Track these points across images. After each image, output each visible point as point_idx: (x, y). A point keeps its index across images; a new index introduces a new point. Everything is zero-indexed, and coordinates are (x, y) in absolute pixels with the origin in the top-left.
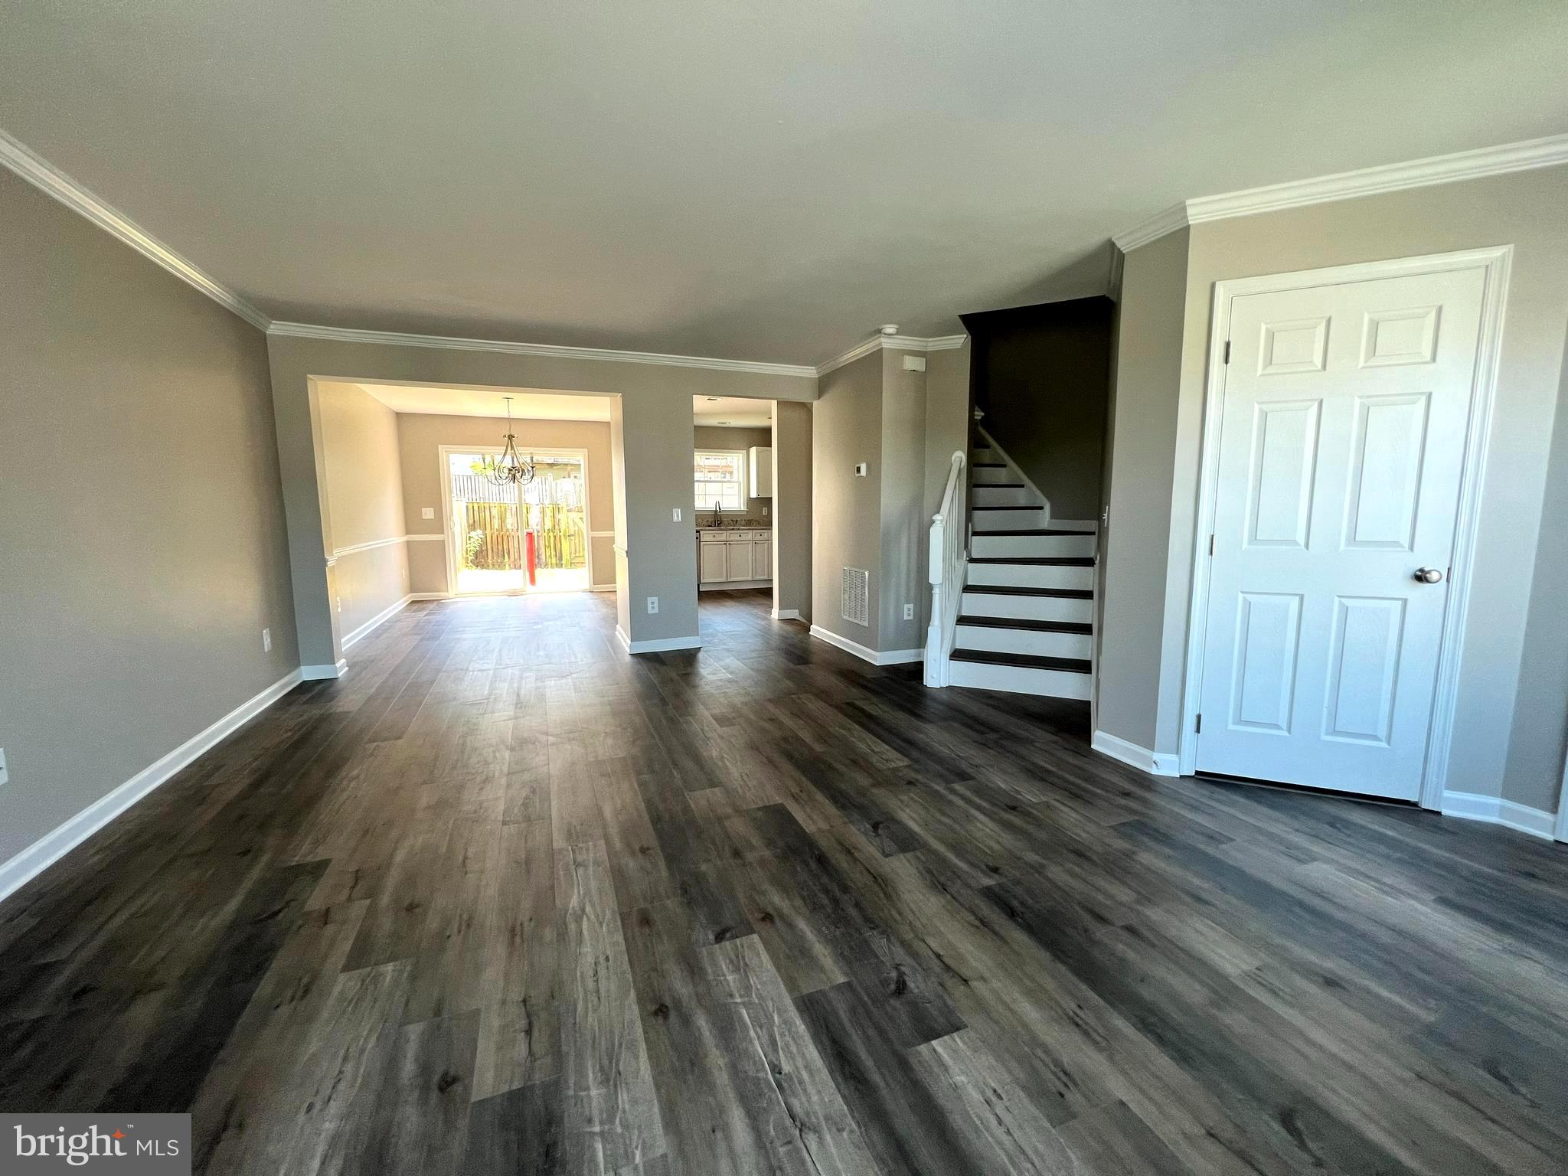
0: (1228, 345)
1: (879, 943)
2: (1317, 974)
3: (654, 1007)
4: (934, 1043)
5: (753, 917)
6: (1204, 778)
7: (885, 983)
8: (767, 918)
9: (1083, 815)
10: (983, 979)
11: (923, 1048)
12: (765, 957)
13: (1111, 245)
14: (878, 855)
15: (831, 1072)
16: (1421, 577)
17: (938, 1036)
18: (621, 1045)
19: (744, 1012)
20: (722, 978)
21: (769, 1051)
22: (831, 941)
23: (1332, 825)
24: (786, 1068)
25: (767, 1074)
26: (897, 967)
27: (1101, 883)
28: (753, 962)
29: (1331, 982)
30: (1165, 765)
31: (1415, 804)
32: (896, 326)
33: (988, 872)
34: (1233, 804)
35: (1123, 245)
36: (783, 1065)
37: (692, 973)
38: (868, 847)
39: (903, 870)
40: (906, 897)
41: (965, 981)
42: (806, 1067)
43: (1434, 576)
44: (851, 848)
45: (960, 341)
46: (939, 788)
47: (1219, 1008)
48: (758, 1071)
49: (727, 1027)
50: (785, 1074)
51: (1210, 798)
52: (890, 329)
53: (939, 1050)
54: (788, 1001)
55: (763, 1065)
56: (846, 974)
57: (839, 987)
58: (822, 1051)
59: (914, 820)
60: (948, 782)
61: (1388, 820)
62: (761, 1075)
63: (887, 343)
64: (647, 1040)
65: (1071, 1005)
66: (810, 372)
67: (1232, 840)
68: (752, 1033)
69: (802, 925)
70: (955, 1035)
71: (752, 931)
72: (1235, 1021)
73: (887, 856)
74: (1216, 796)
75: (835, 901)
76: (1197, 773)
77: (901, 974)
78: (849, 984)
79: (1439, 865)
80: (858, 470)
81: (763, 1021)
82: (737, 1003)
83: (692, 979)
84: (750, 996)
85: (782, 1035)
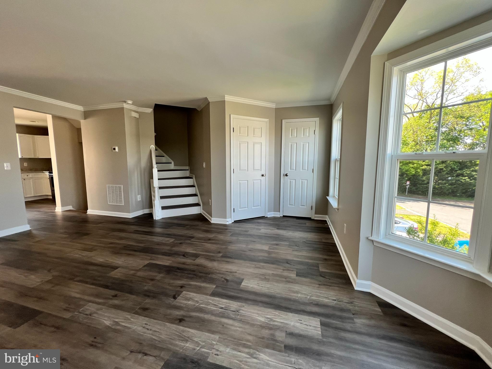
0: (233, 128)
1: (214, 276)
2: (275, 244)
3: (178, 321)
4: (242, 284)
5: (179, 289)
6: (236, 222)
7: (223, 281)
8: (182, 287)
9: (223, 236)
10: (238, 270)
11: (241, 286)
12: (191, 294)
13: (206, 99)
14: (192, 261)
15: (232, 301)
16: (263, 175)
17: (242, 283)
18: (180, 333)
19: (202, 305)
20: (188, 304)
21: (216, 306)
22: (204, 282)
23: (258, 223)
24: (223, 306)
25: (221, 310)
26: (222, 278)
27: (238, 246)
28: (191, 296)
29: (277, 245)
30: (229, 221)
31: (264, 217)
32: (132, 101)
33: (218, 253)
34: (243, 225)
35: (210, 100)
36: (222, 307)
37: (179, 309)
38: (188, 261)
39: (201, 261)
40: (208, 265)
41: (236, 272)
42: (227, 303)
43: (264, 175)
44: (184, 263)
45: (150, 110)
46: (189, 242)
47: (270, 255)
48: (219, 311)
49: (201, 310)
50: (224, 307)
51: (239, 225)
52: (130, 102)
53: (244, 284)
54: (209, 297)
55: (218, 309)
56: (214, 285)
57: (216, 288)
58: (226, 299)
59: (191, 250)
60: (190, 240)
61: (263, 220)
62: (220, 311)
63: (125, 106)
64: (185, 327)
65: (254, 266)
66: (81, 108)
67: (249, 231)
68: (209, 307)
69: (192, 283)
70: (244, 281)
71: (182, 292)
72: (273, 255)
73: (194, 260)
74: (240, 224)
75: (194, 275)
76: (234, 221)
77: (224, 278)
78: (217, 286)
79: (273, 224)
80: (114, 149)
81: (208, 304)
82: (198, 305)
83: (181, 310)
84: (199, 302)
85: (215, 303)
